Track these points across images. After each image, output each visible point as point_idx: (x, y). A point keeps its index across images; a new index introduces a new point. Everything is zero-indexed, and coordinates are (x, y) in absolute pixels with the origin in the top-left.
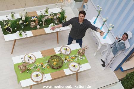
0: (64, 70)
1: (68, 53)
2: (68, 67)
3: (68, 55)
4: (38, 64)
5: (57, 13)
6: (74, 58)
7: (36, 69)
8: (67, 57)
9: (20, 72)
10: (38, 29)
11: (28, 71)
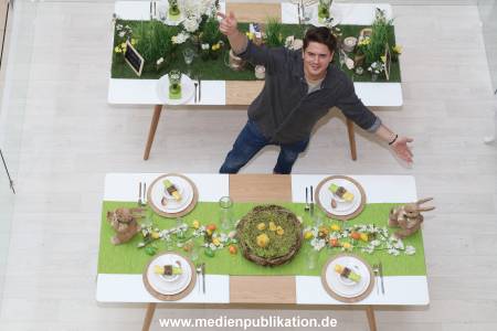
0: (298, 278)
1: (343, 209)
2: (320, 271)
3: (340, 219)
4: (196, 223)
5: (365, 27)
6: (364, 237)
7: (179, 245)
8: (335, 227)
9: (112, 239)
10: (256, 79)
11: (142, 244)
